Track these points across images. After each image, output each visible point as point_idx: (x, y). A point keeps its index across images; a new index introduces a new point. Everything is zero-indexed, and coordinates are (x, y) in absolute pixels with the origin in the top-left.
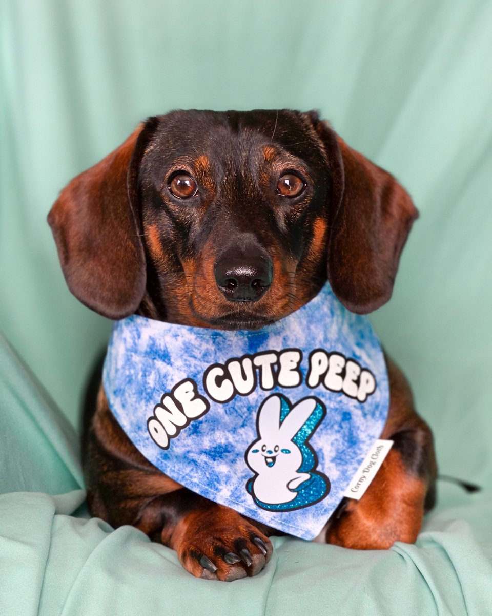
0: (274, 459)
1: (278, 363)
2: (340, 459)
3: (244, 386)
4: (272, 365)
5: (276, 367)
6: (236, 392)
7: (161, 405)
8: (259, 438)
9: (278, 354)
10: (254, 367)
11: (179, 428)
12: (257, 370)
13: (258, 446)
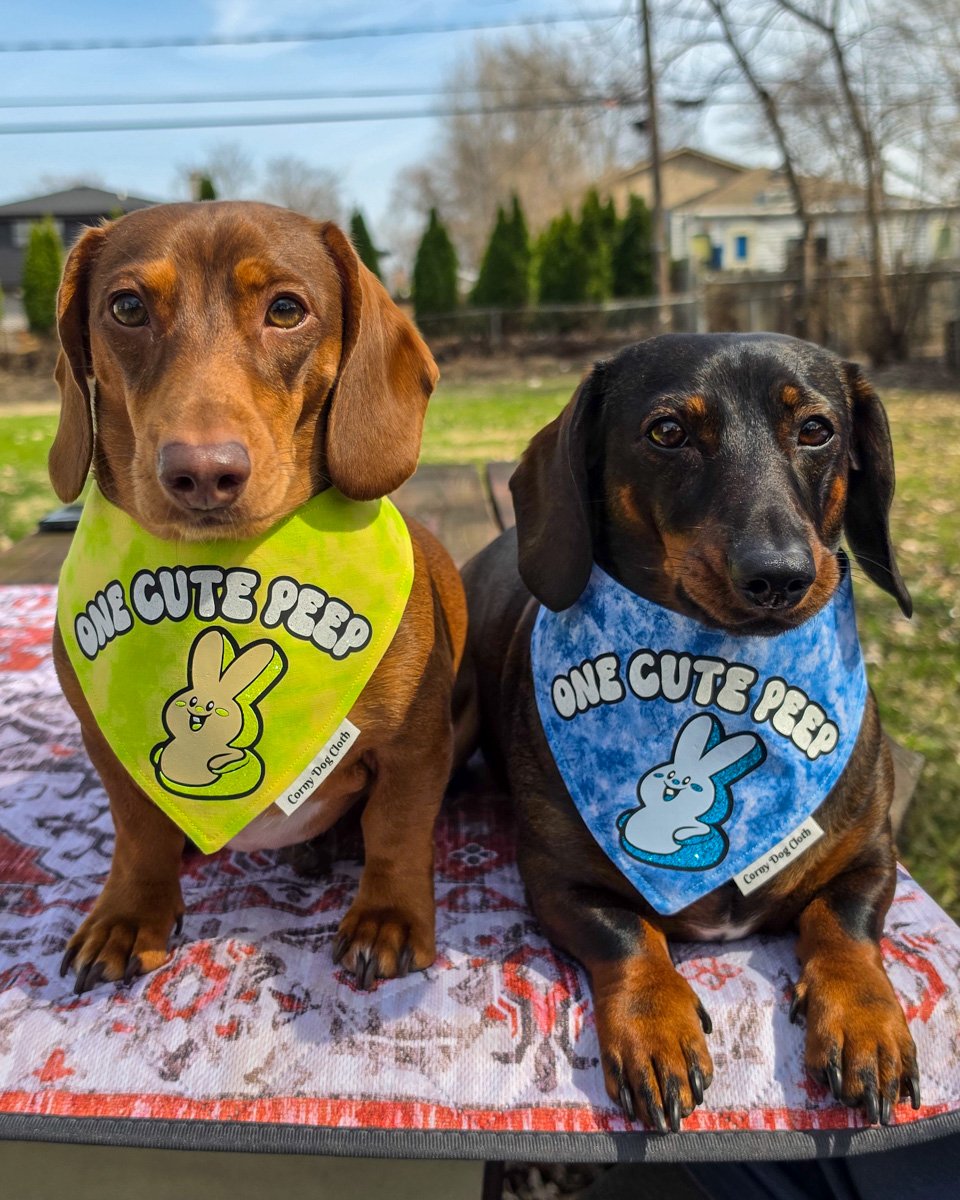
0: (677, 792)
1: (724, 676)
2: (758, 825)
3: (674, 691)
4: (716, 676)
5: (719, 680)
6: (660, 692)
7: (580, 670)
8: (672, 761)
9: (728, 666)
10: (692, 672)
11: (590, 705)
12: (695, 677)
13: (665, 770)
